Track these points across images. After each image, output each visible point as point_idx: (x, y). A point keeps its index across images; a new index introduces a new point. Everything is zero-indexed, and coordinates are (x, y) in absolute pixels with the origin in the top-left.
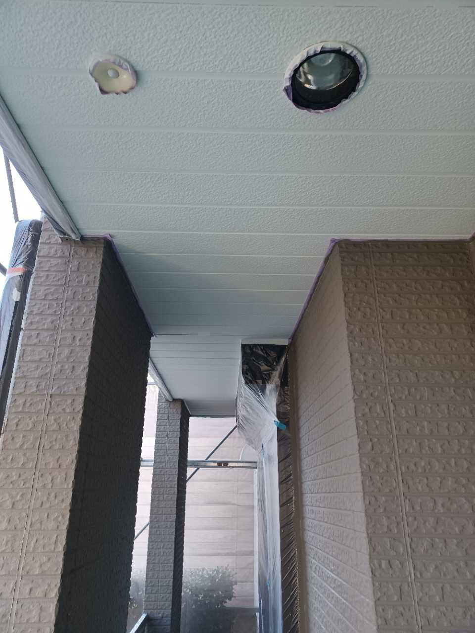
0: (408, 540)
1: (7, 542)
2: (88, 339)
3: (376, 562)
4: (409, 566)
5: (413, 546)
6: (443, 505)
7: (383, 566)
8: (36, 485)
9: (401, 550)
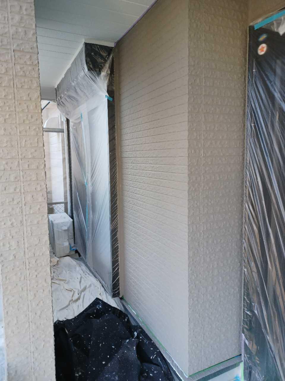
0: (203, 142)
1: (7, 142)
2: (32, 10)
3: (190, 151)
4: (202, 152)
5: (204, 144)
6: (217, 128)
7: (193, 152)
8: (17, 110)
9: (200, 146)
